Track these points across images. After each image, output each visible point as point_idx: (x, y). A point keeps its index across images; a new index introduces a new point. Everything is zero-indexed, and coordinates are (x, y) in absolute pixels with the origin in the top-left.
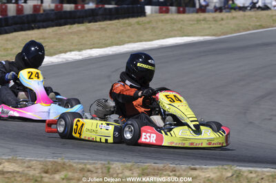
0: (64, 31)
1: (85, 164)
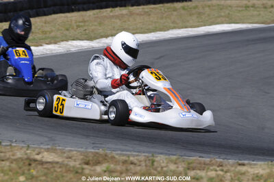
0: (105, 14)
1: (128, 156)
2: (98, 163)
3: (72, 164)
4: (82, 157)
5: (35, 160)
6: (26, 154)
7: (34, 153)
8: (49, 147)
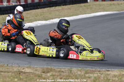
0: (52, 9)
1: (61, 69)
2: (48, 72)
3: (37, 73)
4: (41, 70)
5: (22, 72)
6: (18, 69)
7: (22, 69)
8: (28, 66)
